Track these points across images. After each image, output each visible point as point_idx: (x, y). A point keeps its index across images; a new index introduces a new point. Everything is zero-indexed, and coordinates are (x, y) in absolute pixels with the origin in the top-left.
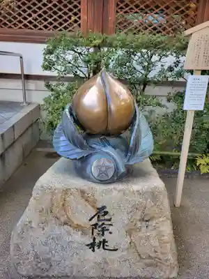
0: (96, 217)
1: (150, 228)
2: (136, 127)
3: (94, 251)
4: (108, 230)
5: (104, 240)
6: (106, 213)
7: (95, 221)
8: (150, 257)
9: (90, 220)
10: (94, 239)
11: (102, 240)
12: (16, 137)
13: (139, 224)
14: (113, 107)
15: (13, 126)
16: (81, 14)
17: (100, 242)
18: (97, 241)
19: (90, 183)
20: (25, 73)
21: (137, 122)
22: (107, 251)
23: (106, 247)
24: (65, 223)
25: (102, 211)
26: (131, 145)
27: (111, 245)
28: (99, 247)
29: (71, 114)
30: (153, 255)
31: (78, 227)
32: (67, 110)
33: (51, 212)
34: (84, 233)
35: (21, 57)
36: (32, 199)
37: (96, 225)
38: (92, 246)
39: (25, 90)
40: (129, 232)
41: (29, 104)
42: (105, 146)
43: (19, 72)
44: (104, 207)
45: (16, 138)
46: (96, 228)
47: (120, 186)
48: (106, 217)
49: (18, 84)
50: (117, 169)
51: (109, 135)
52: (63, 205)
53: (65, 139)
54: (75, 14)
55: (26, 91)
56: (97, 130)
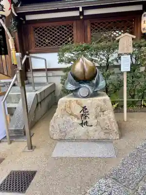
0: (83, 111)
1: (104, 115)
3: (83, 127)
4: (88, 117)
5: (86, 121)
6: (86, 109)
7: (82, 113)
9: (80, 112)
10: (82, 121)
12: (46, 96)
13: (100, 113)
14: (87, 70)
15: (44, 91)
16: (74, 36)
18: (84, 122)
20: (47, 68)
22: (88, 126)
24: (71, 115)
25: (84, 108)
27: (89, 124)
28: (84, 125)
30: (107, 128)
31: (76, 116)
32: (69, 73)
33: (65, 110)
34: (78, 119)
35: (45, 60)
37: (82, 115)
38: (82, 124)
39: (47, 76)
40: (96, 117)
41: (49, 83)
42: (84, 84)
44: (85, 107)
48: (86, 111)
49: (44, 74)
52: (70, 107)
54: (71, 37)
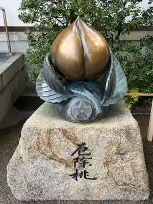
0: (77, 152)
1: (125, 160)
2: (111, 72)
3: (76, 180)
4: (88, 163)
5: (85, 171)
6: (86, 149)
7: (76, 155)
8: (125, 184)
9: (72, 155)
10: (77, 170)
11: (83, 171)
12: (5, 84)
13: (115, 157)
14: (89, 56)
15: (1, 75)
17: (82, 173)
18: (79, 172)
19: (71, 123)
20: (8, 25)
21: (112, 67)
22: (88, 180)
23: (87, 177)
24: (51, 158)
25: (82, 147)
26: (106, 89)
27: (91, 175)
28: (81, 177)
29: (51, 62)
30: (128, 182)
31: (61, 161)
32: (47, 59)
33: (38, 149)
34: (67, 166)
35: (3, 10)
36: (21, 138)
37: (77, 159)
38: (75, 176)
39: (9, 42)
40: (107, 164)
41: (14, 54)
42: (82, 91)
43: (3, 25)
44: (84, 144)
45: (4, 86)
46: (77, 161)
47: (97, 126)
48: (86, 152)
49: (2, 36)
50: (94, 110)
51: (86, 80)
52: (49, 143)
53: (47, 85)
55: (11, 43)
56: (75, 76)
